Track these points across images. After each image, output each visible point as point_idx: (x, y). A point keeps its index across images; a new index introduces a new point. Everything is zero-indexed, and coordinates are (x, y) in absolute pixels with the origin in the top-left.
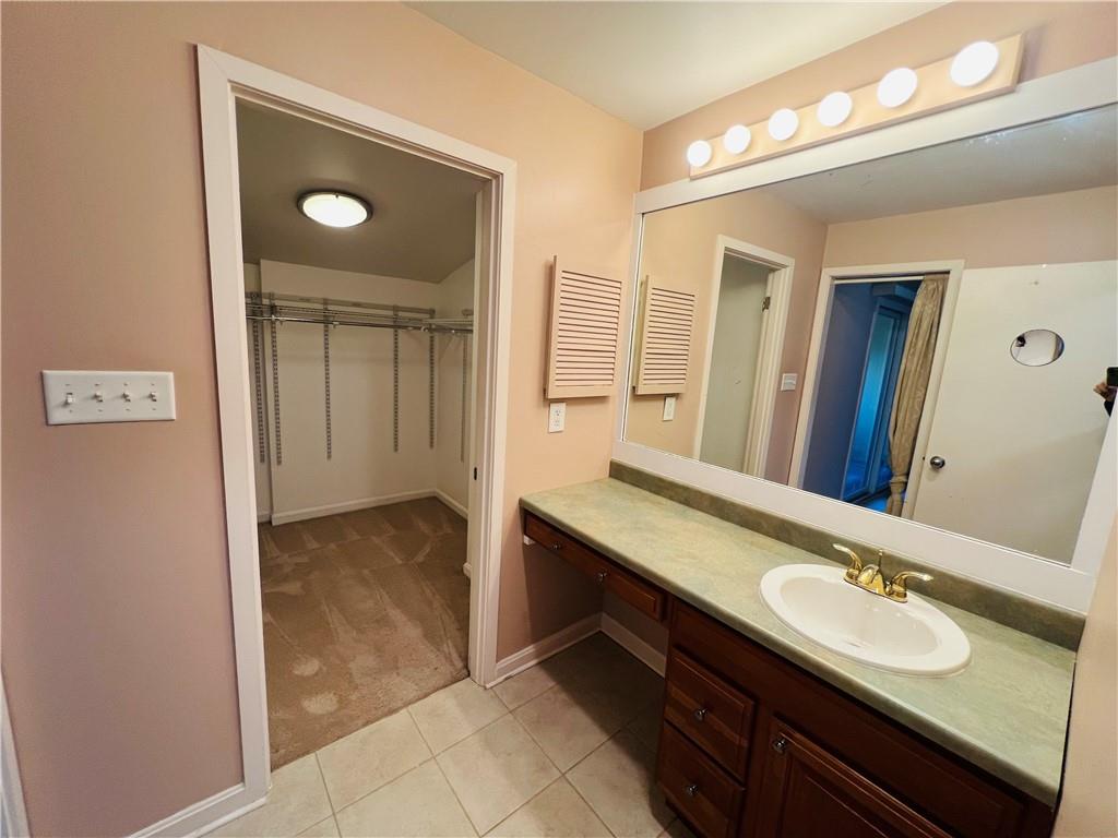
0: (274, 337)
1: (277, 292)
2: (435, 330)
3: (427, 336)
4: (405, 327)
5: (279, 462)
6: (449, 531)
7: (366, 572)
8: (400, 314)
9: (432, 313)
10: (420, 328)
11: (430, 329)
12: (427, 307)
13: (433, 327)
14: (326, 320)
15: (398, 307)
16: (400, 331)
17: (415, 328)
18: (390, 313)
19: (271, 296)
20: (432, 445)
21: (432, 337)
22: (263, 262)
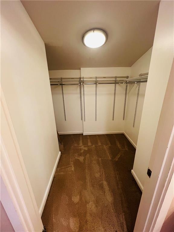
0: (84, 89)
1: (85, 76)
2: (128, 83)
3: (125, 85)
4: (118, 83)
5: (85, 121)
6: (127, 149)
7: (100, 159)
8: (117, 79)
9: (127, 77)
10: (123, 83)
11: (126, 83)
12: (126, 76)
13: (128, 82)
14: (96, 83)
15: (116, 77)
16: (117, 84)
17: (121, 83)
18: (114, 79)
19: (83, 78)
20: (124, 119)
21: (127, 86)
22: (81, 68)
